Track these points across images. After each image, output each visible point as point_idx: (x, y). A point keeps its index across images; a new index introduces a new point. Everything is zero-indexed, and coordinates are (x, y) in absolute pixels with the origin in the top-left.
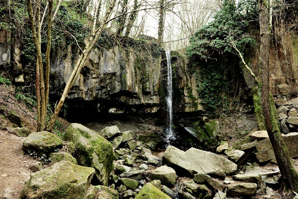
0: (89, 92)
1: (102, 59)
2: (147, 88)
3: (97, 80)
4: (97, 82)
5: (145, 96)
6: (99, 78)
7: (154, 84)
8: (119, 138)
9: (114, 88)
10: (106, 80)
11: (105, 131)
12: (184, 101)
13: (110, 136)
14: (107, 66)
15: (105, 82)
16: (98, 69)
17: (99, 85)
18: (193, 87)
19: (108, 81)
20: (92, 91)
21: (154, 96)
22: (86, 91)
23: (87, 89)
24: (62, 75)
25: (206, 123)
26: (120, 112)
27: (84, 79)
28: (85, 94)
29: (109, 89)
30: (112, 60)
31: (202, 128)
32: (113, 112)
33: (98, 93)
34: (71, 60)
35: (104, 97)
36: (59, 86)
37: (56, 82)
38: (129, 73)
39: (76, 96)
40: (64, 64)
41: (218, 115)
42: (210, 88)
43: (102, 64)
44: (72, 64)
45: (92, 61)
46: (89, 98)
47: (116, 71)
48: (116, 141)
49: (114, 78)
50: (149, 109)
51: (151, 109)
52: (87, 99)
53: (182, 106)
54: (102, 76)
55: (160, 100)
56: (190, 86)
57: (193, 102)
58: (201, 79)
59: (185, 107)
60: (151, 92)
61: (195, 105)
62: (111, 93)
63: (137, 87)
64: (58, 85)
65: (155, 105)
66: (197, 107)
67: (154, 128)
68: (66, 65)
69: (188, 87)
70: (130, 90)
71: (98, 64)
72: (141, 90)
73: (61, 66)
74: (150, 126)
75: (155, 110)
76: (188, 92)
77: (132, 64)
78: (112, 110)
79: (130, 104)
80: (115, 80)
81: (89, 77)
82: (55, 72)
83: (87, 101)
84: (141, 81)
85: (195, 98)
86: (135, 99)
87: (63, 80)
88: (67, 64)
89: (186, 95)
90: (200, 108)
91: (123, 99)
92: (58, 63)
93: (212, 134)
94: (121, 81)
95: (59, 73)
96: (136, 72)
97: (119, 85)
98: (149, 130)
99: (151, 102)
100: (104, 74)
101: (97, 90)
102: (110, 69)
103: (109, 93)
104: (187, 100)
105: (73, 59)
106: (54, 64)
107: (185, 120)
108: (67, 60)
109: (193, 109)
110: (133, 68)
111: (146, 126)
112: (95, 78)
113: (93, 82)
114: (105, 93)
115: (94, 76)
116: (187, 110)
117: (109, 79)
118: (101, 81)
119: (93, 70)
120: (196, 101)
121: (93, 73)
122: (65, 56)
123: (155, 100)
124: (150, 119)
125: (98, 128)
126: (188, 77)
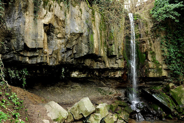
0: (53, 55)
1: (68, 15)
2: (113, 51)
3: (63, 41)
4: (63, 43)
5: (109, 60)
6: (64, 38)
7: (120, 47)
8: (97, 116)
9: (81, 51)
10: (72, 41)
11: (78, 107)
12: (148, 66)
13: (86, 114)
14: (73, 25)
15: (71, 44)
16: (64, 28)
17: (65, 46)
18: (156, 52)
19: (74, 43)
20: (57, 54)
21: (119, 60)
22: (50, 54)
23: (52, 52)
24: (22, 33)
25: (172, 90)
26: (83, 76)
27: (48, 39)
28: (50, 58)
29: (75, 52)
30: (79, 18)
31: (169, 95)
32: (76, 76)
33: (64, 57)
34: (33, 14)
35: (70, 61)
36: (18, 47)
37: (13, 42)
38: (95, 34)
39: (39, 61)
40: (25, 18)
41: (182, 81)
42: (177, 54)
43: (68, 22)
44: (34, 19)
45: (57, 17)
46: (54, 62)
47: (83, 31)
48: (93, 120)
49: (80, 39)
50: (112, 73)
51: (114, 74)
52: (51, 64)
53: (146, 70)
54: (69, 36)
55: (125, 65)
56: (154, 50)
57: (157, 67)
58: (167, 44)
59: (149, 72)
60: (116, 56)
61: (159, 71)
62: (77, 56)
63: (102, 50)
64: (16, 47)
65: (119, 69)
66: (162, 72)
67: (114, 92)
68: (27, 20)
69: (151, 52)
70: (97, 53)
71: (64, 21)
72: (106, 53)
73: (20, 20)
74: (111, 90)
75: (119, 74)
76: (152, 57)
77: (97, 24)
78: (75, 74)
79: (95, 67)
80: (81, 41)
81: (53, 36)
82: (13, 29)
83: (51, 66)
84: (105, 43)
85: (159, 63)
86: (100, 62)
87: (23, 40)
88: (28, 18)
89: (150, 59)
90: (164, 73)
91: (88, 62)
92: (16, 16)
93: (181, 102)
94: (89, 43)
95: (18, 30)
96: (101, 34)
97: (86, 47)
98: (110, 93)
99: (116, 66)
100: (71, 34)
101: (63, 53)
102: (77, 29)
103: (74, 56)
104: (151, 65)
105: (35, 12)
106: (10, 17)
107: (146, 84)
108: (28, 13)
109: (158, 75)
110: (98, 29)
111: (106, 89)
112: (60, 38)
113: (58, 43)
114: (70, 56)
115: (59, 36)
116: (151, 75)
117: (76, 40)
118: (67, 42)
119: (58, 28)
120: (160, 67)
121: (58, 31)
122: (26, 8)
123: (120, 64)
124: (112, 83)
125: (59, 94)
126: (152, 42)
